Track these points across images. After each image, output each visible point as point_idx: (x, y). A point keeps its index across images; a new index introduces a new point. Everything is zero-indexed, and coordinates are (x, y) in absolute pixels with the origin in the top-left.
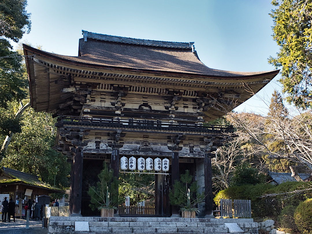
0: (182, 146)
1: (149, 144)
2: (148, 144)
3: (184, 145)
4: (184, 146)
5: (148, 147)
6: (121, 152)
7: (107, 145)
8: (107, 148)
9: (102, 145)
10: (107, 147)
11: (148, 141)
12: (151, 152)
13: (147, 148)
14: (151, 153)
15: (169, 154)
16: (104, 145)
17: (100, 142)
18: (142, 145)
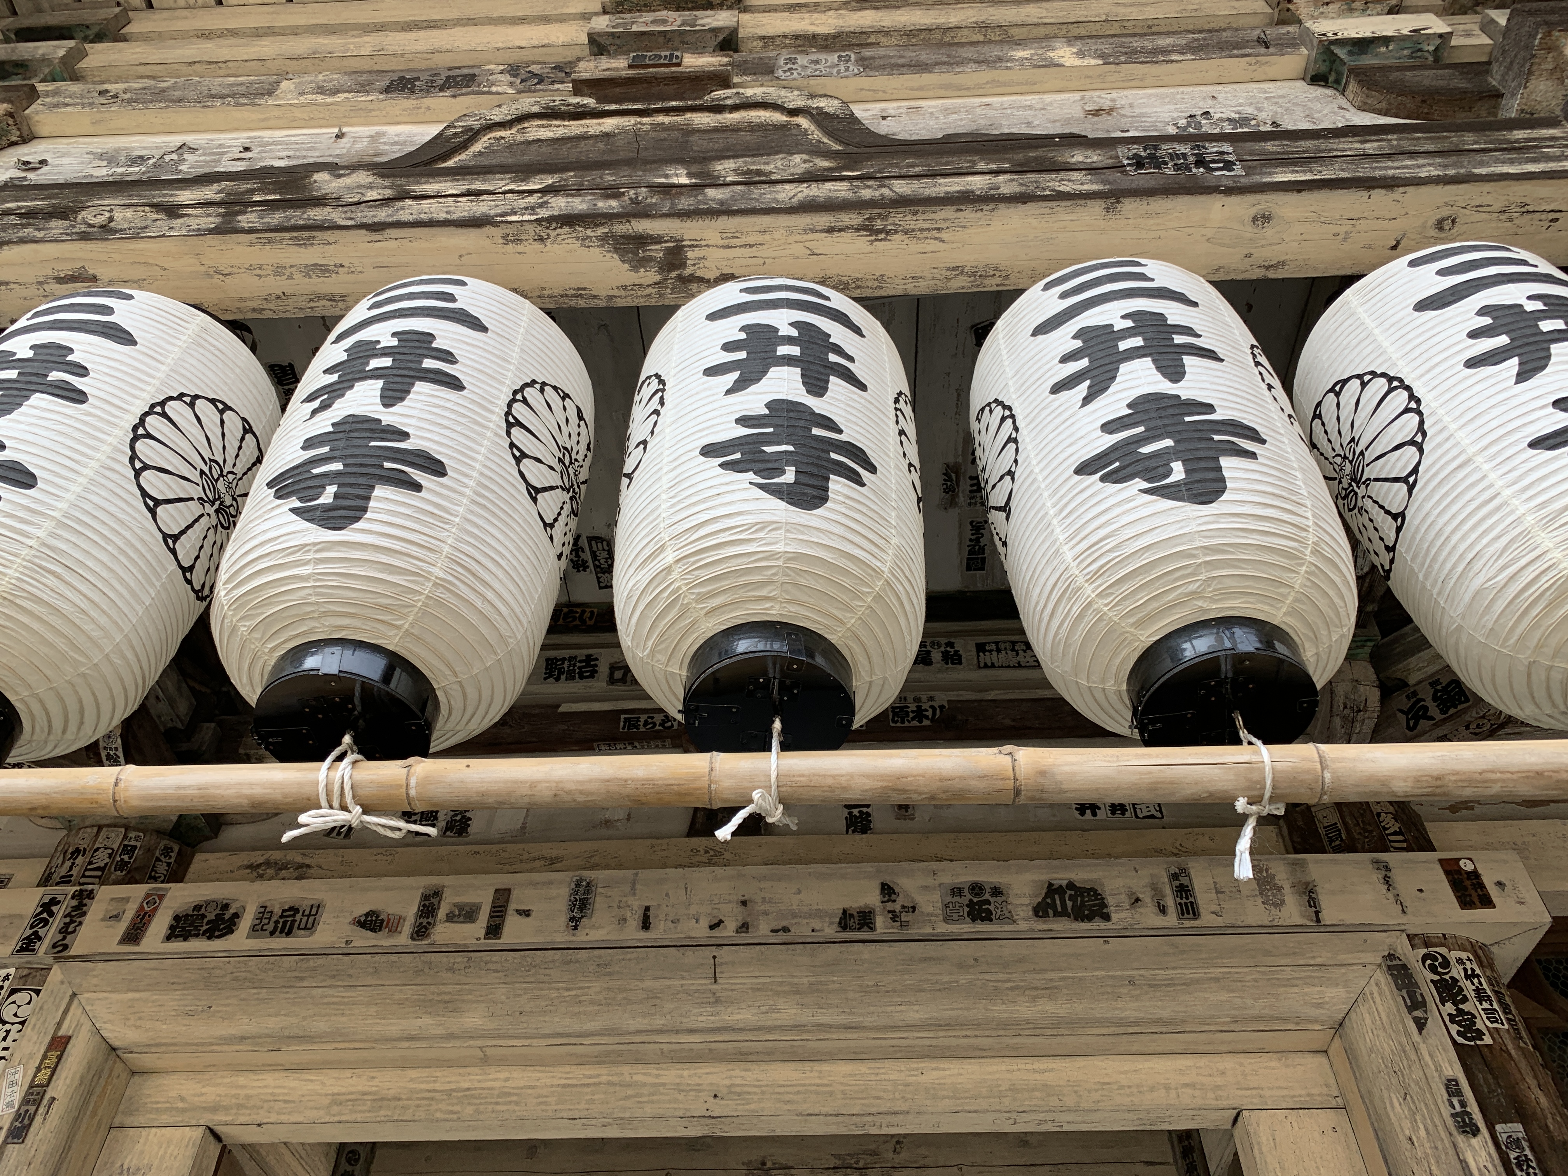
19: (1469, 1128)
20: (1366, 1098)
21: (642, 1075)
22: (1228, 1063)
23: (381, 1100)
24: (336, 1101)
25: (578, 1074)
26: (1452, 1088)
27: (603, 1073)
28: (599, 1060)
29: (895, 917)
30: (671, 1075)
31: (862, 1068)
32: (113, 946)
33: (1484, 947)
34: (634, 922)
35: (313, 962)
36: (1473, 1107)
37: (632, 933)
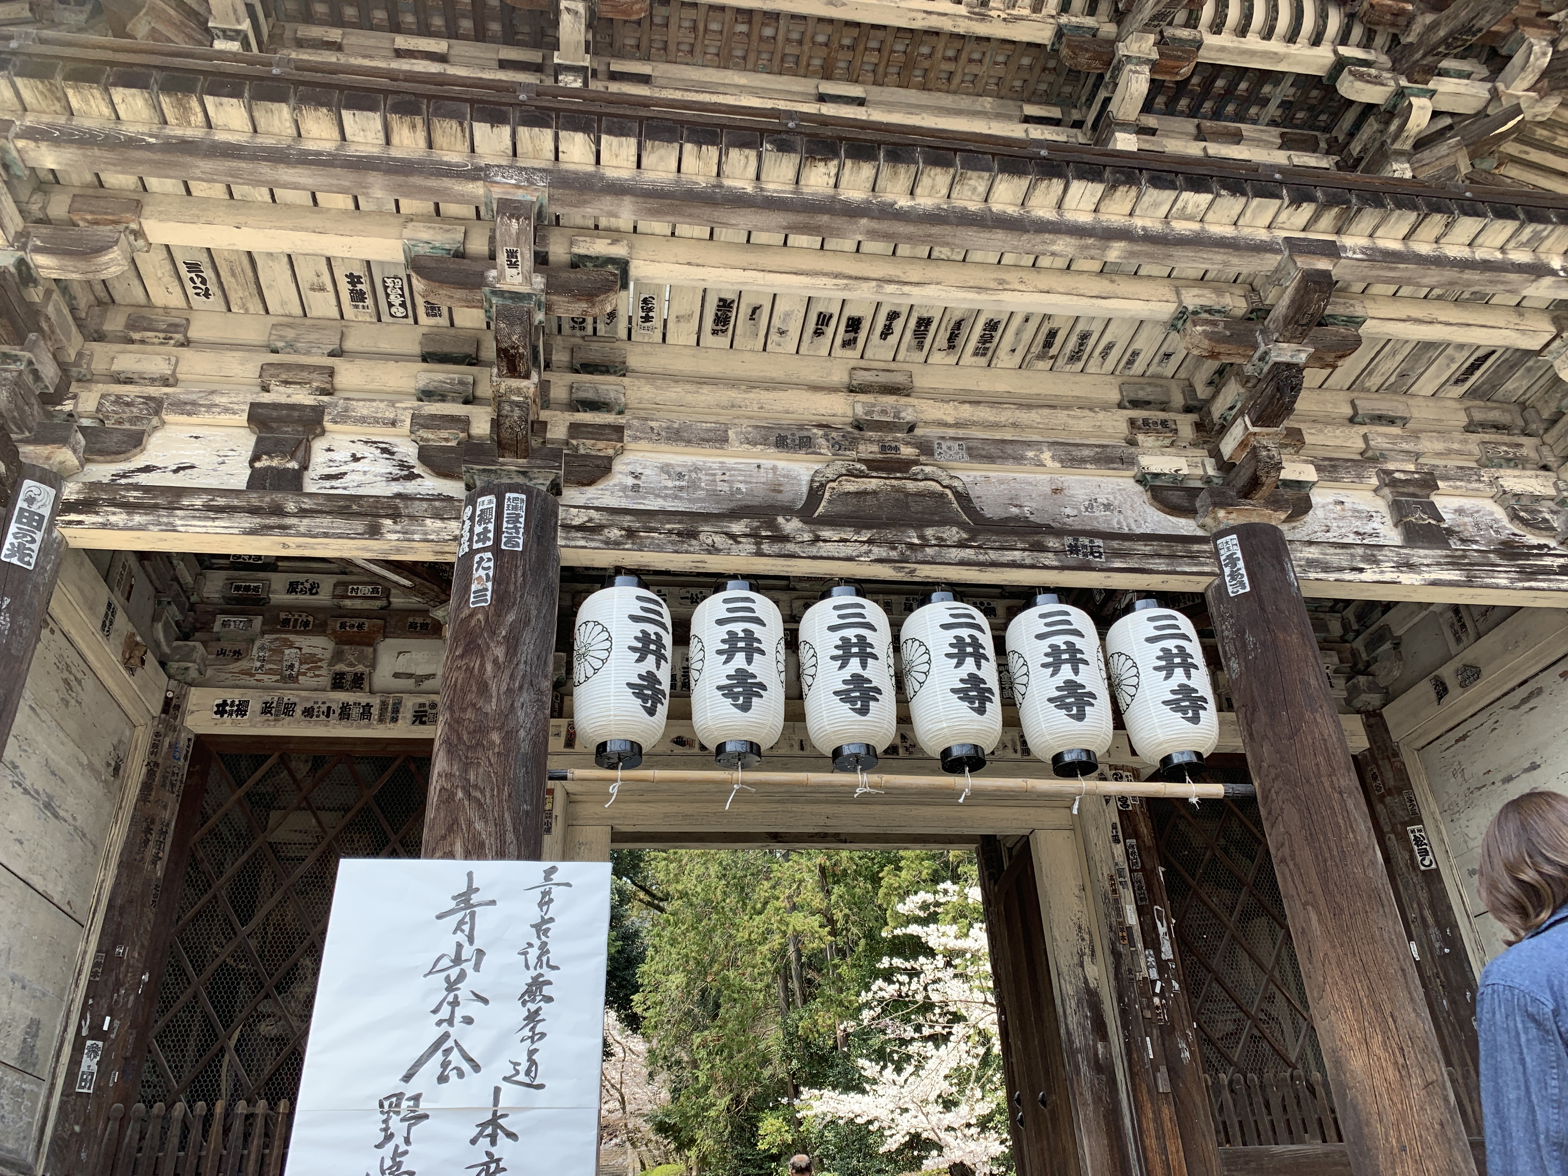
0: (1309, 473)
1: (926, 448)
2: (907, 451)
3: (1319, 469)
4: (1321, 479)
5: (910, 486)
6: (580, 528)
7: (413, 460)
8: (410, 487)
9: (341, 455)
10: (411, 477)
11: (908, 416)
12: (953, 534)
13: (897, 490)
14: (961, 545)
15: (1179, 549)
16: (371, 452)
18: (839, 466)
19: (1117, 841)
20: (1083, 828)
21: (795, 808)
22: (1032, 811)
23: (685, 816)
24: (666, 816)
25: (770, 807)
26: (1114, 826)
27: (780, 807)
28: (778, 802)
29: (907, 749)
30: (808, 808)
31: (887, 807)
32: (561, 749)
33: (1137, 770)
34: (797, 747)
35: (655, 759)
36: (1120, 834)
37: (796, 751)
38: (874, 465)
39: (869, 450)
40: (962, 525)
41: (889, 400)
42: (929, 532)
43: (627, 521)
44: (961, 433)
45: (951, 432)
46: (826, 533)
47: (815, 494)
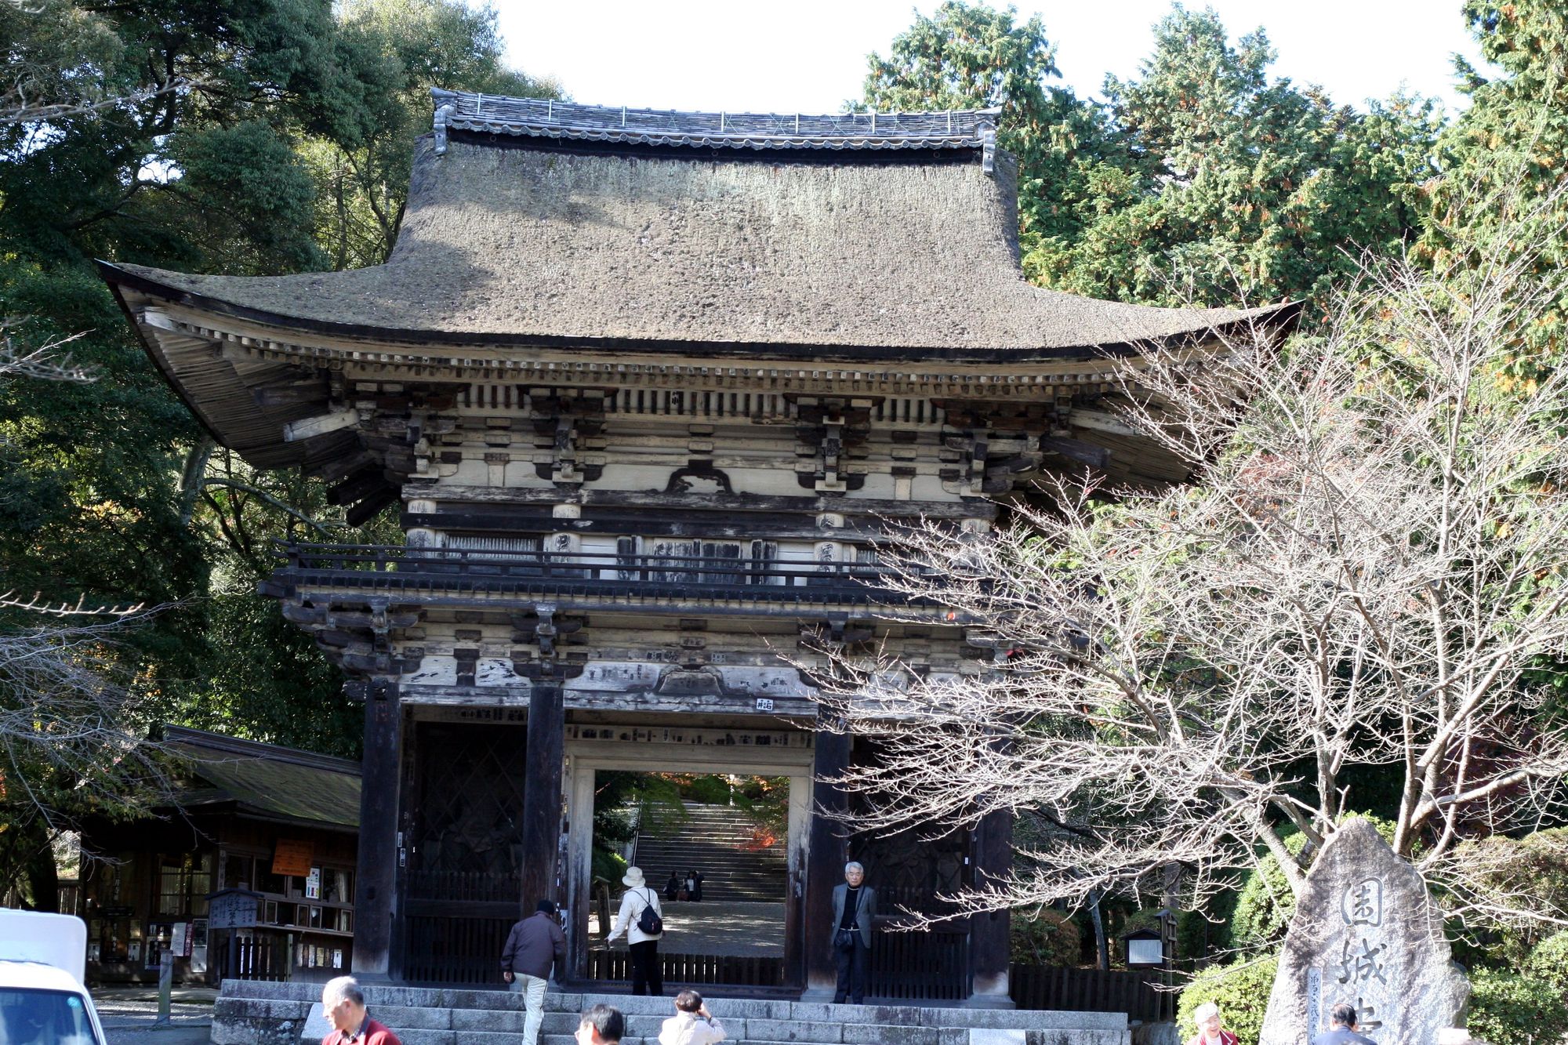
1: (708, 657)
2: (699, 661)
5: (700, 675)
6: (571, 699)
7: (511, 668)
8: (510, 680)
9: (487, 667)
10: (511, 676)
11: (702, 643)
12: (714, 699)
13: (695, 677)
14: (715, 704)
15: (803, 704)
16: (496, 665)
17: (475, 655)
18: (672, 667)
38: (685, 667)
39: (683, 660)
40: (718, 696)
41: (696, 634)
42: (704, 698)
43: (588, 696)
44: (726, 649)
45: (721, 649)
46: (663, 700)
47: (660, 681)
